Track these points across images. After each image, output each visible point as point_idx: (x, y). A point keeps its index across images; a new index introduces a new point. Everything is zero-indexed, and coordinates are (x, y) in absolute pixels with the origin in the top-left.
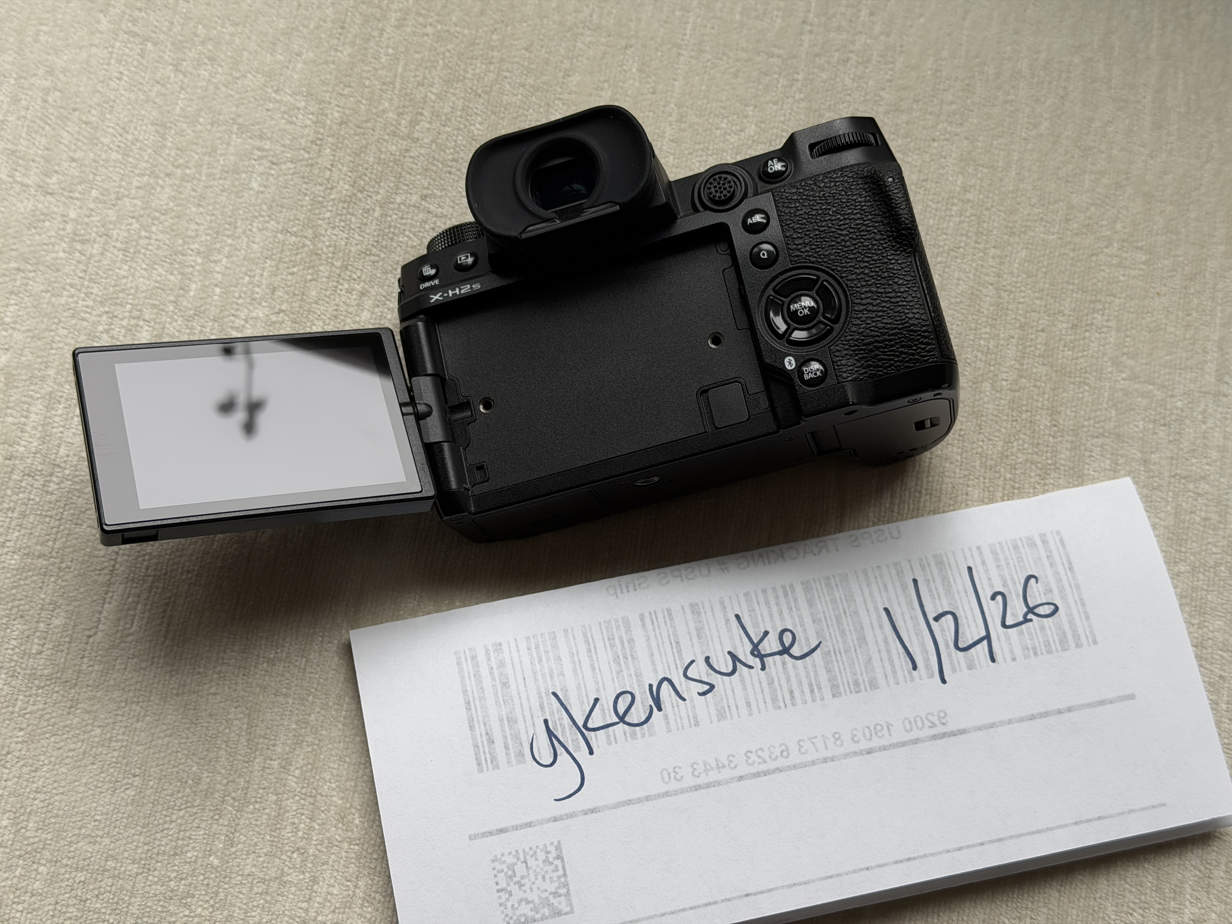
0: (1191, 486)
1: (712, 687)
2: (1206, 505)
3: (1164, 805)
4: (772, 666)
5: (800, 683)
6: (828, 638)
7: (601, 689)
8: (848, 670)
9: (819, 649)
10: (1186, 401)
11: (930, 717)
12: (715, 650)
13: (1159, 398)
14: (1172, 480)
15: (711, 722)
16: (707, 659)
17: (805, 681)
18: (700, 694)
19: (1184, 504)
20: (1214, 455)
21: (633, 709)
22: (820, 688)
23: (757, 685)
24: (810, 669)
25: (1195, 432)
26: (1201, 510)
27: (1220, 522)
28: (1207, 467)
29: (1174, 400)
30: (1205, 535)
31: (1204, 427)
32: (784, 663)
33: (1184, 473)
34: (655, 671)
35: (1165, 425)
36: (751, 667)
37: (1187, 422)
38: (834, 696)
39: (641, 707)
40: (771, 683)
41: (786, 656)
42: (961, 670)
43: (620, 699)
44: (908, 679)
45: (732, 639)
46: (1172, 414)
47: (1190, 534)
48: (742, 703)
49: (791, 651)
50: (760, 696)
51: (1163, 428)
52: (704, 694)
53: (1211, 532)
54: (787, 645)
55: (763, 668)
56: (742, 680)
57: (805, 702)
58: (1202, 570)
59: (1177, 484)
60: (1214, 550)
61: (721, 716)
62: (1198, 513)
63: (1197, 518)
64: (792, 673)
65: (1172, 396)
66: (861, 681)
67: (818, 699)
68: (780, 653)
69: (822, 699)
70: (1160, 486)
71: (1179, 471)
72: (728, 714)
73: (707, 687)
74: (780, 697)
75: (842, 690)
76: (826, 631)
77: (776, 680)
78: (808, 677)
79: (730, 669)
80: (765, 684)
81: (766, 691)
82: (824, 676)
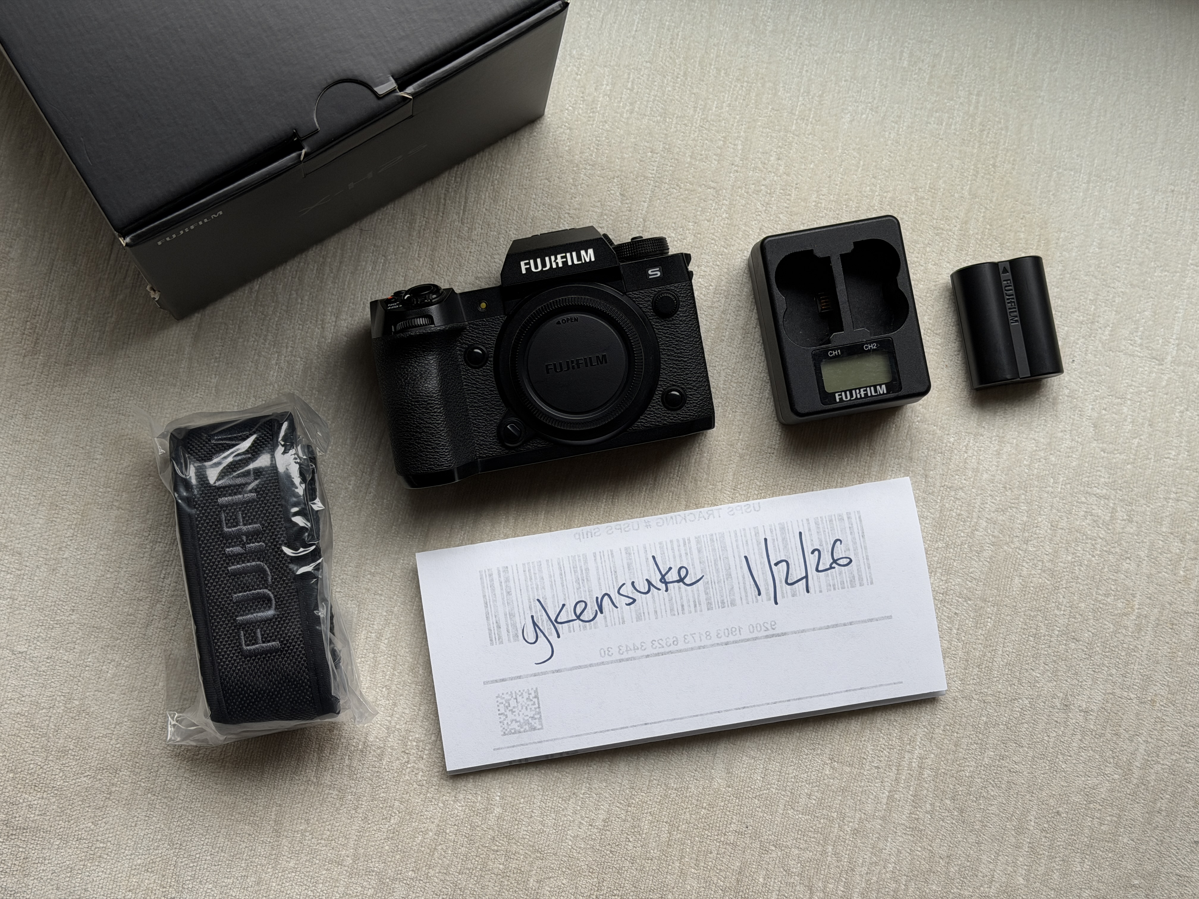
0: (953, 493)
2: (961, 506)
3: (901, 682)
4: (672, 589)
5: (689, 601)
6: (708, 573)
7: (567, 599)
8: (718, 594)
9: (702, 580)
10: (956, 438)
11: (765, 625)
13: (940, 435)
14: (942, 489)
15: (632, 622)
17: (691, 600)
19: (947, 504)
20: (970, 473)
21: (585, 611)
22: (700, 604)
23: (662, 600)
24: (696, 592)
25: (960, 458)
26: (957, 509)
27: (968, 517)
28: (965, 482)
29: (949, 437)
30: (958, 525)
31: (966, 455)
32: (679, 588)
33: (950, 485)
34: (601, 589)
35: (941, 453)
36: (659, 589)
37: (956, 452)
38: (708, 609)
39: (590, 611)
40: (671, 600)
41: (681, 583)
42: (787, 597)
43: (578, 605)
44: (755, 600)
46: (946, 446)
47: (948, 524)
48: (652, 612)
49: (685, 581)
50: (663, 607)
51: (940, 455)
53: (962, 523)
54: (682, 577)
55: (667, 590)
56: (653, 597)
57: (690, 612)
58: (953, 546)
59: (944, 492)
60: (962, 534)
62: (955, 510)
63: (954, 514)
64: (684, 594)
65: (948, 434)
66: (726, 601)
67: (698, 610)
68: (678, 581)
69: (701, 611)
70: (933, 492)
71: (946, 483)
73: (631, 601)
74: (675, 609)
75: (714, 606)
76: (707, 569)
77: (674, 598)
78: (694, 597)
79: (647, 590)
80: (667, 600)
81: (668, 605)
82: (703, 597)
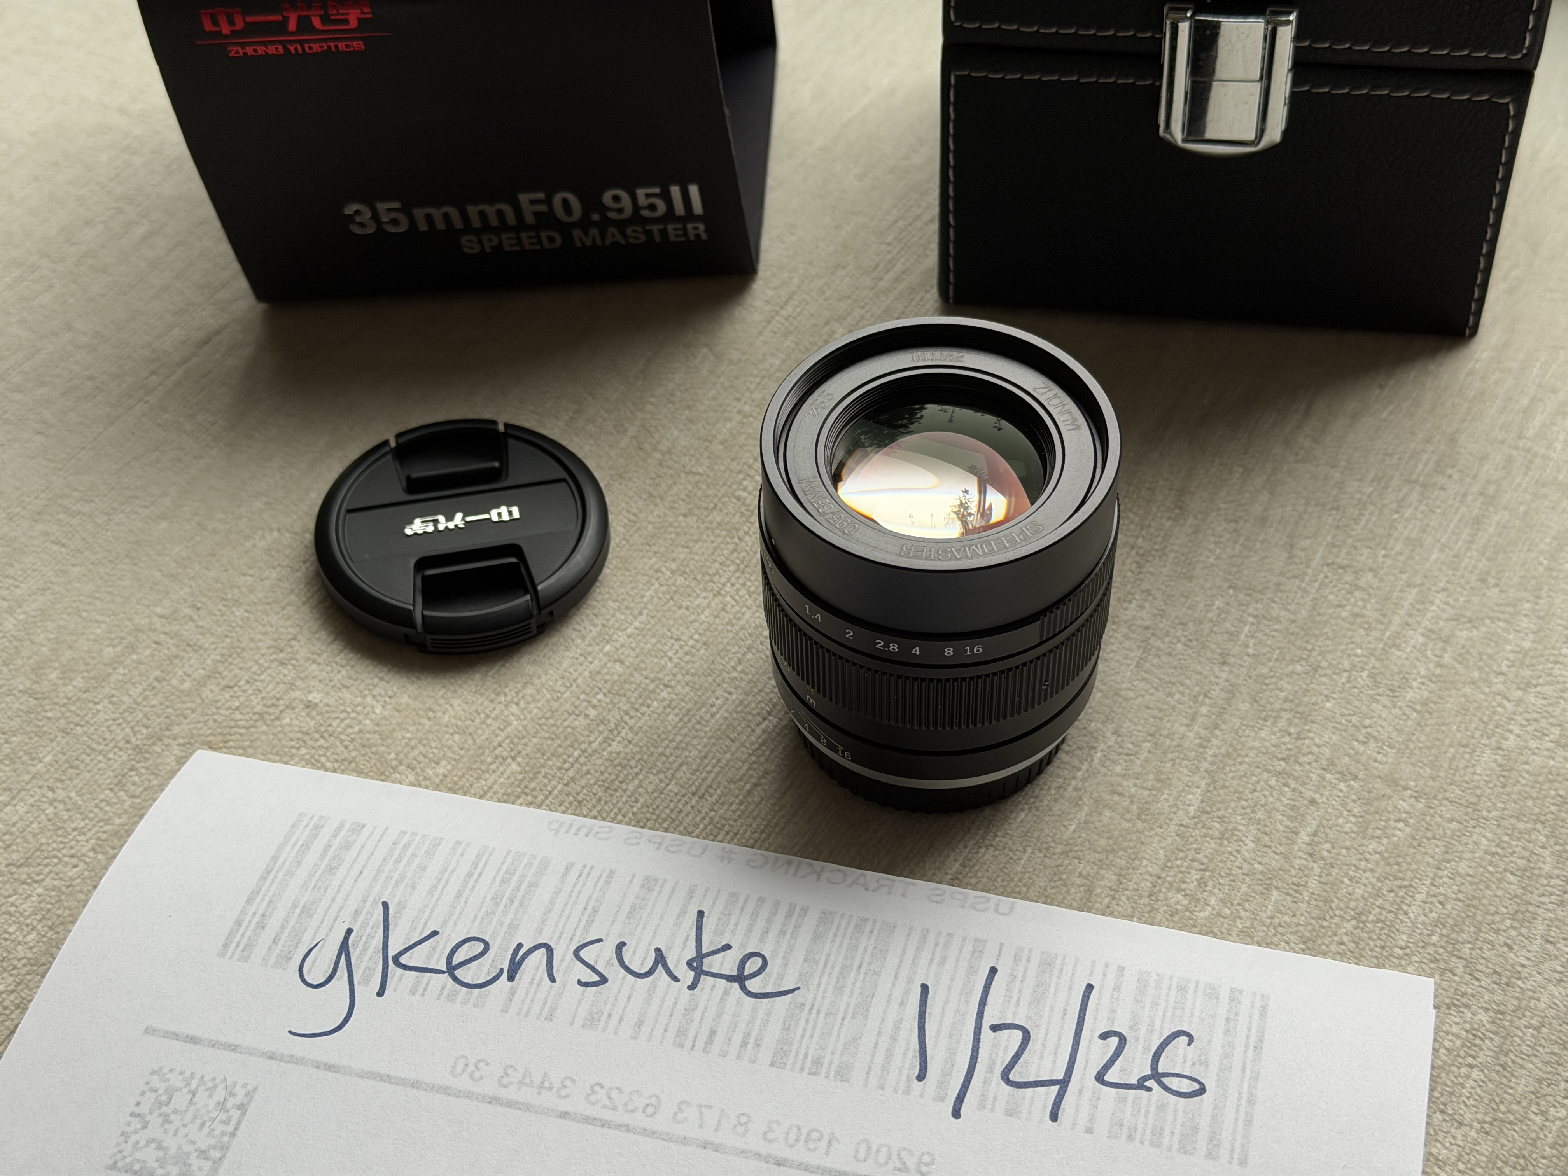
1: (603, 981)
4: (707, 989)
9: (790, 995)
12: (639, 939)
15: (572, 1023)
16: (621, 946)
17: (742, 1027)
18: (579, 982)
21: (475, 963)
22: (758, 1045)
24: (760, 1016)
32: (726, 991)
34: (540, 930)
36: (676, 979)
38: (772, 1066)
39: (487, 966)
40: (692, 1006)
44: (901, 1083)
45: (673, 935)
48: (632, 1017)
49: (747, 983)
50: (663, 1020)
52: (587, 984)
54: (746, 973)
55: (693, 986)
56: (653, 988)
57: (724, 1054)
61: (593, 1022)
64: (730, 1010)
67: (747, 1058)
68: (730, 978)
69: (753, 1061)
72: (604, 1023)
73: (596, 979)
74: (691, 1034)
75: (791, 1061)
76: (814, 986)
77: (703, 1006)
78: (754, 1018)
79: (645, 970)
80: (684, 1004)
81: (678, 1016)
82: (776, 1025)
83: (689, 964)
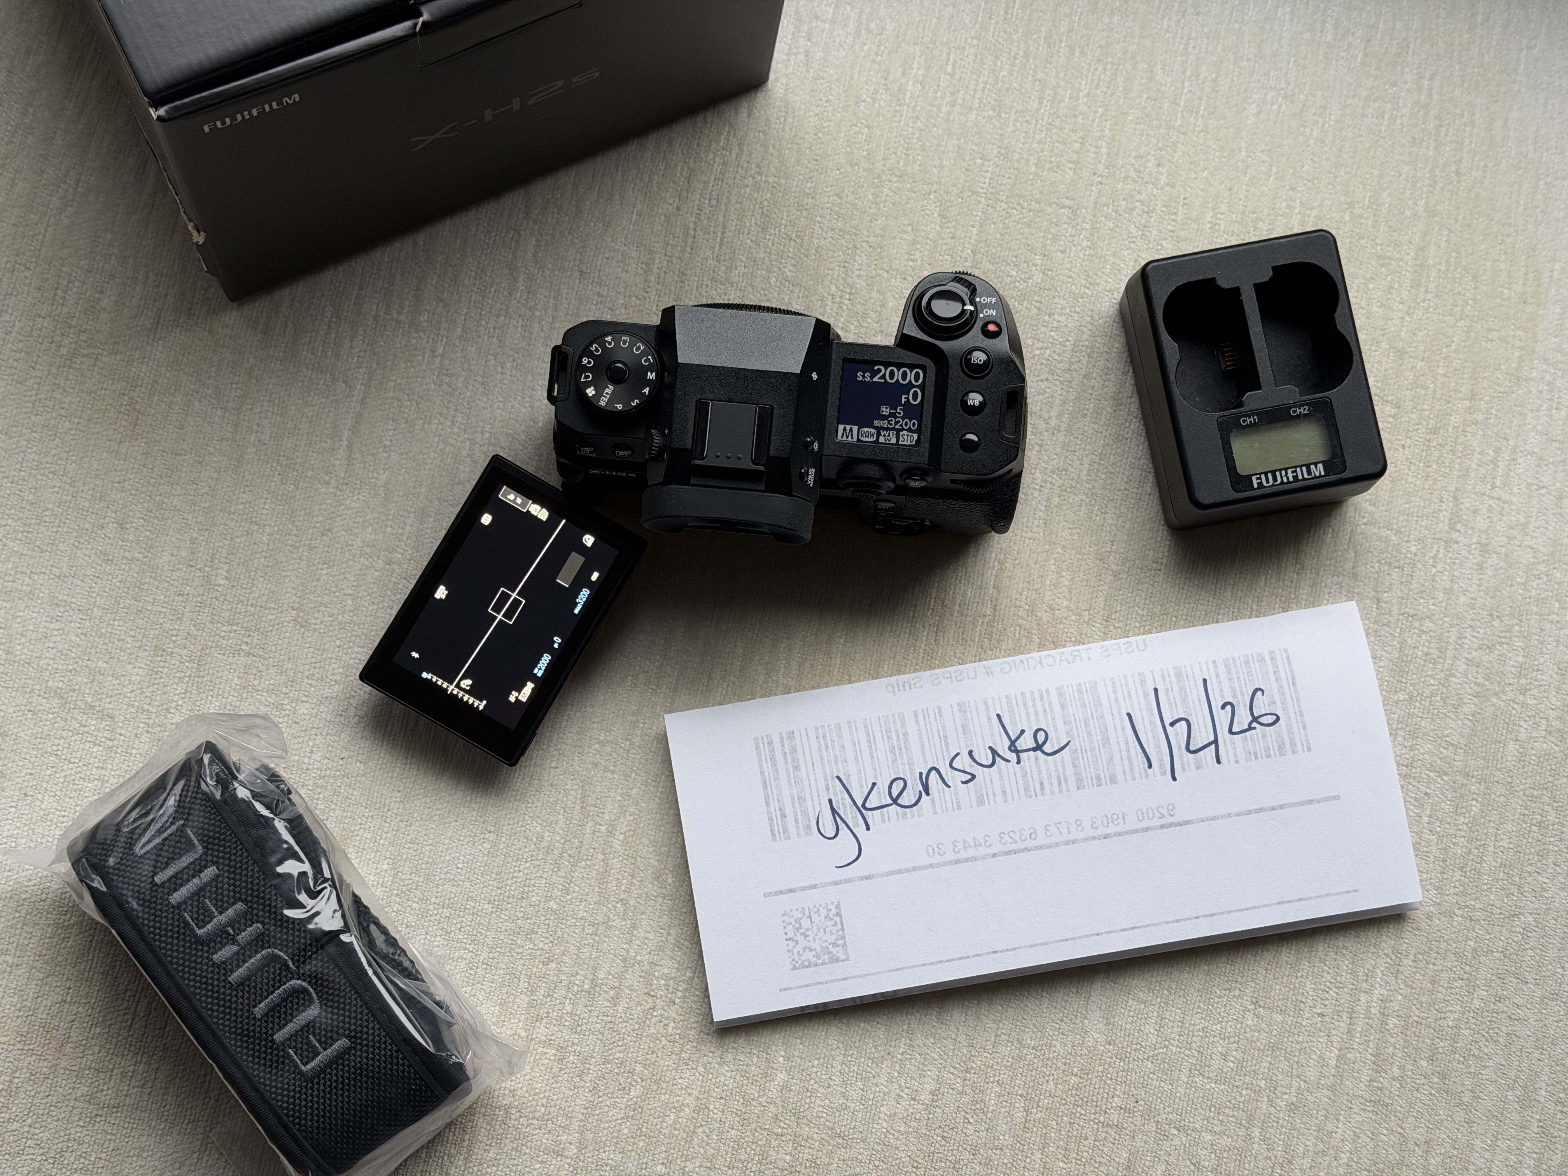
0: (1417, 624)
1: (974, 777)
2: (1429, 642)
3: (1357, 891)
4: (1027, 760)
5: (1050, 776)
6: (1076, 738)
7: (878, 775)
8: (1092, 767)
9: (1067, 747)
10: (1420, 547)
11: (1160, 810)
12: (977, 745)
13: (1396, 542)
14: (1401, 618)
15: (971, 807)
16: (970, 753)
17: (1054, 774)
18: (963, 783)
19: (1409, 640)
20: (1441, 596)
21: (905, 793)
22: (1066, 781)
23: (1013, 776)
24: (1059, 764)
25: (1425, 574)
26: (1424, 646)
27: (1439, 657)
28: (1433, 607)
29: (1409, 545)
30: (1425, 668)
31: (1434, 570)
32: (1037, 759)
33: (1412, 612)
34: (925, 761)
35: (1399, 568)
36: (1008, 761)
37: (1419, 565)
38: (1078, 788)
39: (912, 792)
40: (1024, 775)
41: (1039, 752)
42: (1190, 770)
43: (894, 785)
44: (1144, 775)
45: (992, 735)
46: (1406, 557)
48: (998, 791)
49: (1044, 748)
50: (1014, 786)
51: (1397, 570)
52: (966, 782)
53: (1431, 666)
54: (1040, 743)
55: (1019, 762)
56: (1000, 771)
57: (1053, 793)
59: (1404, 622)
60: (1432, 681)
61: (980, 802)
62: (1421, 648)
63: (1419, 653)
64: (1043, 767)
65: (1408, 541)
66: (1102, 776)
67: (1064, 790)
68: (1034, 749)
69: (1068, 791)
70: (1389, 622)
71: (1407, 610)
72: (986, 800)
73: (969, 777)
74: (1032, 789)
75: (1086, 783)
76: (1075, 732)
77: (1029, 772)
78: (1057, 771)
79: (990, 762)
80: (1019, 775)
81: (1020, 782)
82: (1070, 771)
83: (1010, 749)
